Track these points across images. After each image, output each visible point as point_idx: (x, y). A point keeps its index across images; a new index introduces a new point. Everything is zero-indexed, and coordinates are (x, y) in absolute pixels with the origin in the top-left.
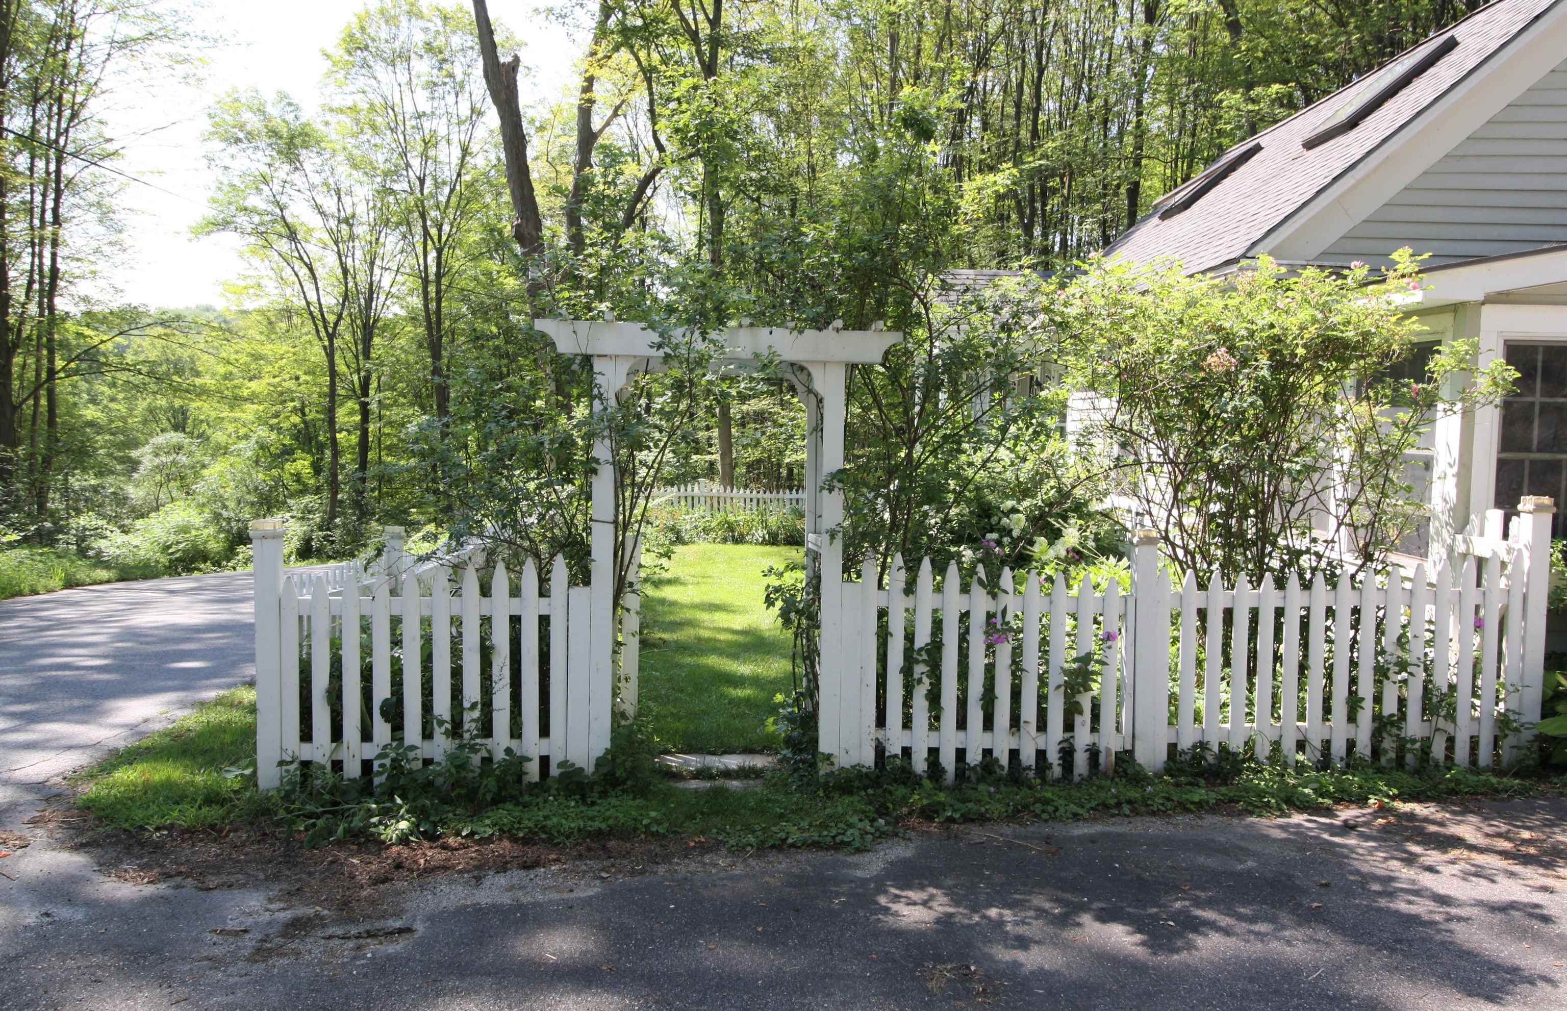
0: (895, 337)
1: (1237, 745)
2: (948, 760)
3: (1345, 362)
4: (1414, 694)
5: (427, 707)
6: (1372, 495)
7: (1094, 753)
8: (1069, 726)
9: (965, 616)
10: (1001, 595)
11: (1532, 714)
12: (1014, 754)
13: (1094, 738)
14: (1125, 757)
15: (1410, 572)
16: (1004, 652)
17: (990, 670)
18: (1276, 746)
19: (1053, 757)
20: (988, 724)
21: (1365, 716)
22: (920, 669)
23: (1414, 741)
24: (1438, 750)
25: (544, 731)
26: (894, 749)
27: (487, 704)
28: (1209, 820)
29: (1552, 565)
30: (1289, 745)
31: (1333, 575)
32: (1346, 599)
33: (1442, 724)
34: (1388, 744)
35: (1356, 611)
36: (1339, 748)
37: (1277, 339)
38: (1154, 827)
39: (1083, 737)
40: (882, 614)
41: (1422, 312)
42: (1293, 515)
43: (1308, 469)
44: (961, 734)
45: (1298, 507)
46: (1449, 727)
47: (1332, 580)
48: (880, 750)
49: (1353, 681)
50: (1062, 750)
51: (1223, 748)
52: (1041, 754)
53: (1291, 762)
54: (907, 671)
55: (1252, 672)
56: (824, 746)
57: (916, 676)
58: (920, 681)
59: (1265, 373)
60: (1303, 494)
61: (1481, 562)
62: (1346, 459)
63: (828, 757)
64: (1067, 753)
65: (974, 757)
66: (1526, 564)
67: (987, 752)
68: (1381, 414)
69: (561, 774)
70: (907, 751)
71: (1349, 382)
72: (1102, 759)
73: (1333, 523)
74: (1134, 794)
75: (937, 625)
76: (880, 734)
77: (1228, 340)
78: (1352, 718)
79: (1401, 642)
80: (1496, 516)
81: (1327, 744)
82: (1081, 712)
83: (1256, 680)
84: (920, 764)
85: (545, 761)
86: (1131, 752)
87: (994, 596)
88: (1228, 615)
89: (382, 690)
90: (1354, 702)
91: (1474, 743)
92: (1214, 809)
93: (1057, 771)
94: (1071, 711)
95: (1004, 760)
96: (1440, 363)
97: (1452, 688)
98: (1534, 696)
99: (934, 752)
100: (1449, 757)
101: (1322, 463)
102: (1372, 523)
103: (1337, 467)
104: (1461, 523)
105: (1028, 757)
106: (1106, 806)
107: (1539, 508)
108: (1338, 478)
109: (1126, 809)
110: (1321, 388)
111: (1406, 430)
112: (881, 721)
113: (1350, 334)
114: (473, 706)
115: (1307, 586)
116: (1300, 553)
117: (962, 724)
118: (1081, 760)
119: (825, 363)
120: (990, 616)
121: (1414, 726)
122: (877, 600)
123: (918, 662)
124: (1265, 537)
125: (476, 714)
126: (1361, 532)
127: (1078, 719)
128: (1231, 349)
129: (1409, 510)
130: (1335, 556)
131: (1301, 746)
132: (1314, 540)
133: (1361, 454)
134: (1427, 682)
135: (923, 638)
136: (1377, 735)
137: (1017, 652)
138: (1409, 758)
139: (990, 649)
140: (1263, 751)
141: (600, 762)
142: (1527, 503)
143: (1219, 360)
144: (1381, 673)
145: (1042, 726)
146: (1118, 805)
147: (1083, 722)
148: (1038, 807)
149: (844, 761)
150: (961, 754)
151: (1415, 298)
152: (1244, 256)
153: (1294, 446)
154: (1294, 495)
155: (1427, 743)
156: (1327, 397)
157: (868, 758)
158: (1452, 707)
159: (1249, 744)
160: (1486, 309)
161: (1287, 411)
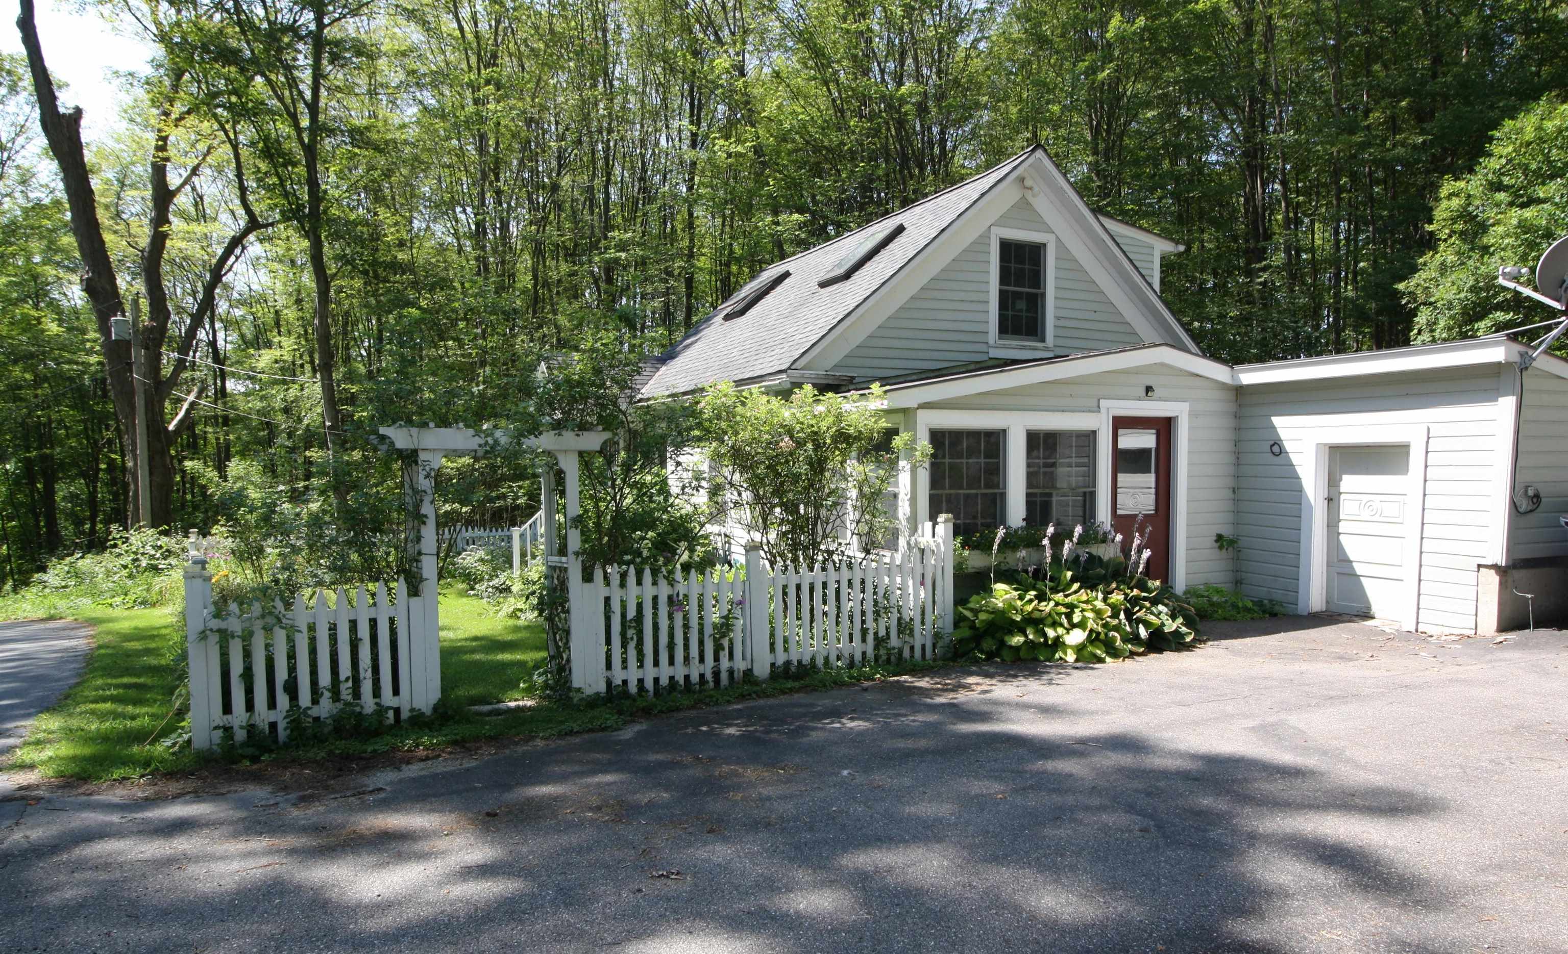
0: (607, 435)
1: (806, 660)
2: (649, 684)
3: (850, 445)
4: (894, 624)
5: (314, 682)
6: (867, 517)
7: (731, 672)
8: (717, 659)
9: (655, 599)
10: (676, 585)
11: (949, 628)
12: (687, 677)
13: (731, 664)
14: (748, 673)
15: (887, 560)
16: (679, 618)
17: (671, 629)
18: (827, 659)
19: (709, 676)
20: (672, 662)
21: (870, 638)
22: (631, 633)
23: (894, 648)
24: (906, 653)
25: (396, 692)
26: (618, 681)
27: (356, 679)
28: (796, 696)
29: (955, 550)
30: (833, 658)
31: (850, 563)
32: (857, 576)
33: (907, 638)
34: (882, 652)
35: (863, 582)
36: (858, 657)
37: (815, 433)
38: (771, 701)
39: (725, 664)
40: (607, 600)
41: (888, 412)
42: (828, 531)
43: (835, 504)
44: (656, 669)
45: (830, 526)
46: (911, 640)
47: (850, 566)
48: (609, 683)
49: (863, 622)
50: (714, 673)
51: (800, 662)
52: (702, 676)
53: (834, 666)
54: (623, 635)
55: (812, 621)
56: (575, 684)
57: (629, 636)
58: (632, 639)
59: (811, 452)
60: (832, 518)
61: (922, 551)
62: (854, 497)
63: (579, 690)
64: (716, 674)
65: (664, 681)
66: (943, 549)
67: (672, 678)
68: (871, 471)
69: (410, 718)
70: (625, 682)
71: (854, 454)
72: (736, 675)
73: (849, 534)
74: (756, 688)
75: (640, 606)
76: (609, 673)
77: (790, 432)
78: (864, 640)
79: (886, 597)
80: (929, 525)
81: (852, 657)
82: (723, 649)
83: (815, 624)
84: (633, 688)
85: (397, 711)
86: (751, 670)
87: (672, 586)
88: (798, 587)
89: (281, 675)
90: (864, 632)
91: (923, 647)
92: (799, 690)
93: (712, 684)
94: (718, 648)
95: (682, 682)
96: (898, 442)
97: (911, 619)
98: (949, 619)
99: (641, 681)
100: (912, 656)
101: (841, 500)
102: (868, 533)
103: (849, 502)
104: (914, 530)
105: (695, 678)
106: (743, 696)
107: (946, 521)
108: (850, 508)
109: (754, 696)
110: (839, 458)
111: (882, 481)
112: (609, 666)
113: (852, 431)
114: (347, 679)
115: (837, 569)
116: (833, 552)
117: (656, 663)
118: (724, 676)
119: (565, 451)
120: (670, 598)
121: (894, 642)
122: (604, 592)
123: (630, 627)
124: (815, 545)
125: (350, 684)
126: (864, 538)
127: (722, 654)
128: (792, 437)
129: (887, 524)
130: (851, 554)
131: (839, 658)
132: (840, 544)
133: (861, 494)
134: (899, 619)
135: (631, 613)
136: (876, 647)
137: (686, 618)
138: (893, 658)
139: (671, 617)
140: (820, 662)
141: (435, 708)
142: (941, 518)
143: (786, 443)
144: (877, 613)
145: (702, 660)
146: (750, 695)
147: (724, 655)
148: (707, 700)
149: (589, 691)
150: (656, 680)
151: (885, 404)
152: (789, 368)
153: (827, 491)
154: (828, 519)
155: (901, 651)
156: (842, 463)
157: (602, 687)
158: (912, 630)
159: (813, 659)
160: (919, 412)
161: (822, 471)
